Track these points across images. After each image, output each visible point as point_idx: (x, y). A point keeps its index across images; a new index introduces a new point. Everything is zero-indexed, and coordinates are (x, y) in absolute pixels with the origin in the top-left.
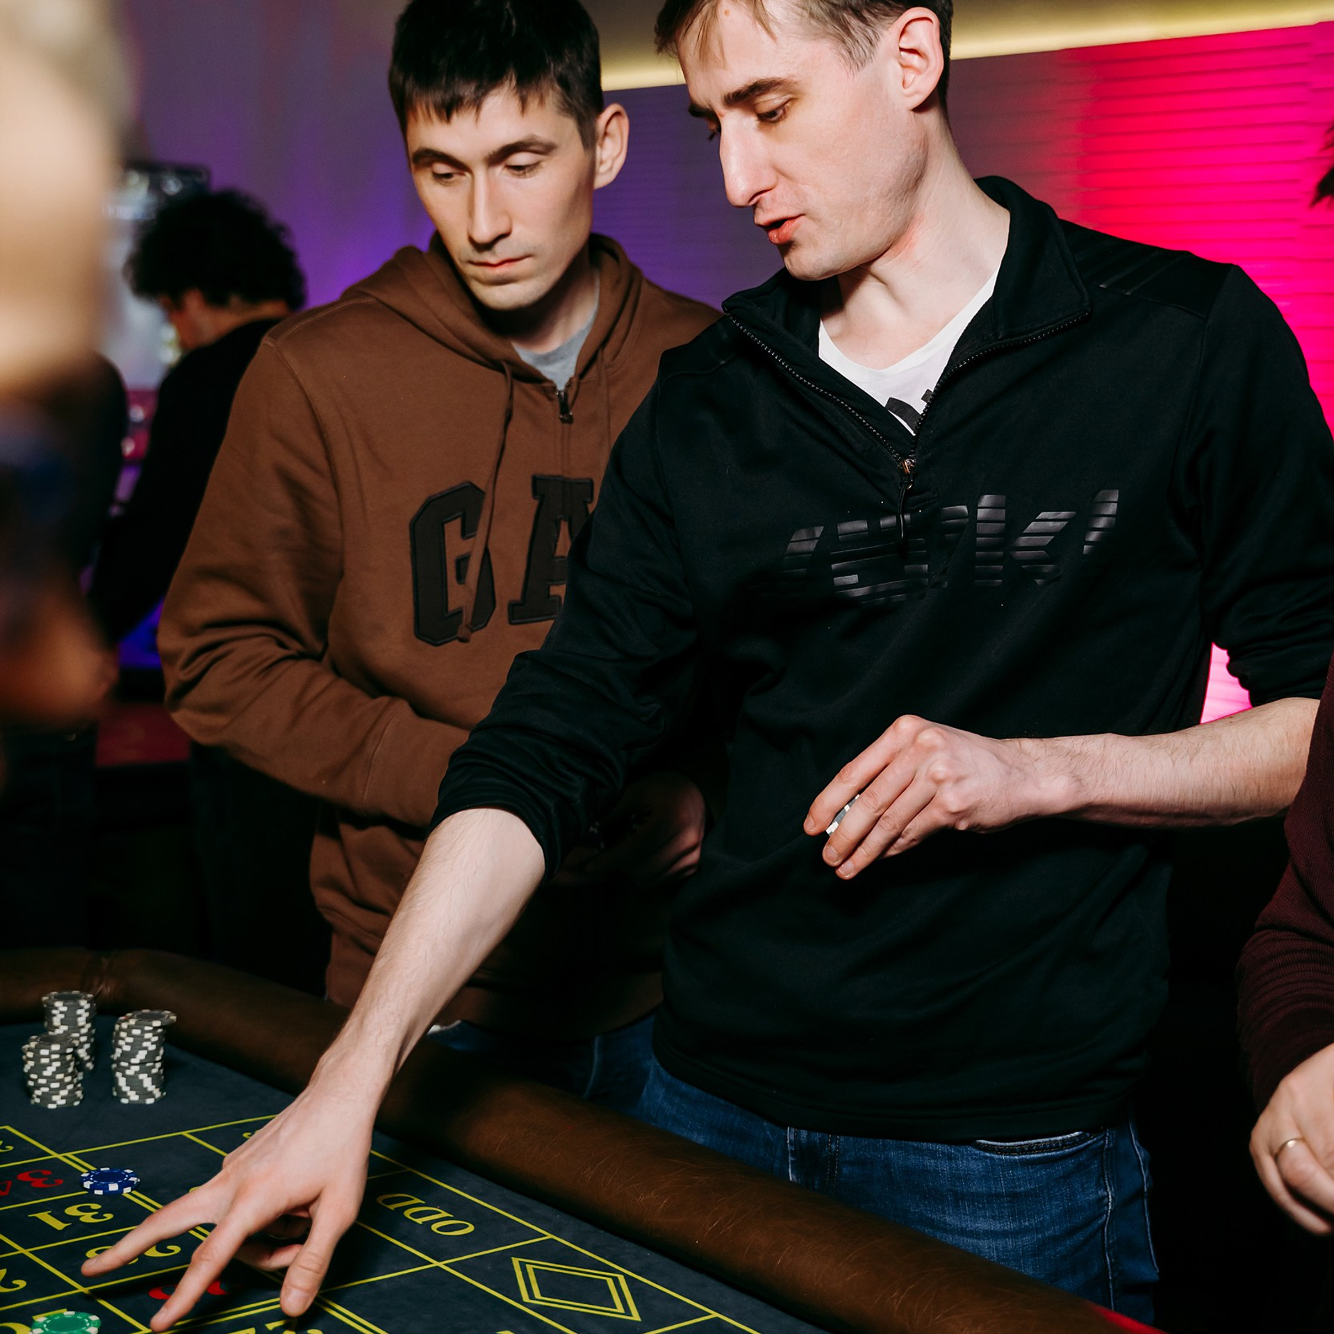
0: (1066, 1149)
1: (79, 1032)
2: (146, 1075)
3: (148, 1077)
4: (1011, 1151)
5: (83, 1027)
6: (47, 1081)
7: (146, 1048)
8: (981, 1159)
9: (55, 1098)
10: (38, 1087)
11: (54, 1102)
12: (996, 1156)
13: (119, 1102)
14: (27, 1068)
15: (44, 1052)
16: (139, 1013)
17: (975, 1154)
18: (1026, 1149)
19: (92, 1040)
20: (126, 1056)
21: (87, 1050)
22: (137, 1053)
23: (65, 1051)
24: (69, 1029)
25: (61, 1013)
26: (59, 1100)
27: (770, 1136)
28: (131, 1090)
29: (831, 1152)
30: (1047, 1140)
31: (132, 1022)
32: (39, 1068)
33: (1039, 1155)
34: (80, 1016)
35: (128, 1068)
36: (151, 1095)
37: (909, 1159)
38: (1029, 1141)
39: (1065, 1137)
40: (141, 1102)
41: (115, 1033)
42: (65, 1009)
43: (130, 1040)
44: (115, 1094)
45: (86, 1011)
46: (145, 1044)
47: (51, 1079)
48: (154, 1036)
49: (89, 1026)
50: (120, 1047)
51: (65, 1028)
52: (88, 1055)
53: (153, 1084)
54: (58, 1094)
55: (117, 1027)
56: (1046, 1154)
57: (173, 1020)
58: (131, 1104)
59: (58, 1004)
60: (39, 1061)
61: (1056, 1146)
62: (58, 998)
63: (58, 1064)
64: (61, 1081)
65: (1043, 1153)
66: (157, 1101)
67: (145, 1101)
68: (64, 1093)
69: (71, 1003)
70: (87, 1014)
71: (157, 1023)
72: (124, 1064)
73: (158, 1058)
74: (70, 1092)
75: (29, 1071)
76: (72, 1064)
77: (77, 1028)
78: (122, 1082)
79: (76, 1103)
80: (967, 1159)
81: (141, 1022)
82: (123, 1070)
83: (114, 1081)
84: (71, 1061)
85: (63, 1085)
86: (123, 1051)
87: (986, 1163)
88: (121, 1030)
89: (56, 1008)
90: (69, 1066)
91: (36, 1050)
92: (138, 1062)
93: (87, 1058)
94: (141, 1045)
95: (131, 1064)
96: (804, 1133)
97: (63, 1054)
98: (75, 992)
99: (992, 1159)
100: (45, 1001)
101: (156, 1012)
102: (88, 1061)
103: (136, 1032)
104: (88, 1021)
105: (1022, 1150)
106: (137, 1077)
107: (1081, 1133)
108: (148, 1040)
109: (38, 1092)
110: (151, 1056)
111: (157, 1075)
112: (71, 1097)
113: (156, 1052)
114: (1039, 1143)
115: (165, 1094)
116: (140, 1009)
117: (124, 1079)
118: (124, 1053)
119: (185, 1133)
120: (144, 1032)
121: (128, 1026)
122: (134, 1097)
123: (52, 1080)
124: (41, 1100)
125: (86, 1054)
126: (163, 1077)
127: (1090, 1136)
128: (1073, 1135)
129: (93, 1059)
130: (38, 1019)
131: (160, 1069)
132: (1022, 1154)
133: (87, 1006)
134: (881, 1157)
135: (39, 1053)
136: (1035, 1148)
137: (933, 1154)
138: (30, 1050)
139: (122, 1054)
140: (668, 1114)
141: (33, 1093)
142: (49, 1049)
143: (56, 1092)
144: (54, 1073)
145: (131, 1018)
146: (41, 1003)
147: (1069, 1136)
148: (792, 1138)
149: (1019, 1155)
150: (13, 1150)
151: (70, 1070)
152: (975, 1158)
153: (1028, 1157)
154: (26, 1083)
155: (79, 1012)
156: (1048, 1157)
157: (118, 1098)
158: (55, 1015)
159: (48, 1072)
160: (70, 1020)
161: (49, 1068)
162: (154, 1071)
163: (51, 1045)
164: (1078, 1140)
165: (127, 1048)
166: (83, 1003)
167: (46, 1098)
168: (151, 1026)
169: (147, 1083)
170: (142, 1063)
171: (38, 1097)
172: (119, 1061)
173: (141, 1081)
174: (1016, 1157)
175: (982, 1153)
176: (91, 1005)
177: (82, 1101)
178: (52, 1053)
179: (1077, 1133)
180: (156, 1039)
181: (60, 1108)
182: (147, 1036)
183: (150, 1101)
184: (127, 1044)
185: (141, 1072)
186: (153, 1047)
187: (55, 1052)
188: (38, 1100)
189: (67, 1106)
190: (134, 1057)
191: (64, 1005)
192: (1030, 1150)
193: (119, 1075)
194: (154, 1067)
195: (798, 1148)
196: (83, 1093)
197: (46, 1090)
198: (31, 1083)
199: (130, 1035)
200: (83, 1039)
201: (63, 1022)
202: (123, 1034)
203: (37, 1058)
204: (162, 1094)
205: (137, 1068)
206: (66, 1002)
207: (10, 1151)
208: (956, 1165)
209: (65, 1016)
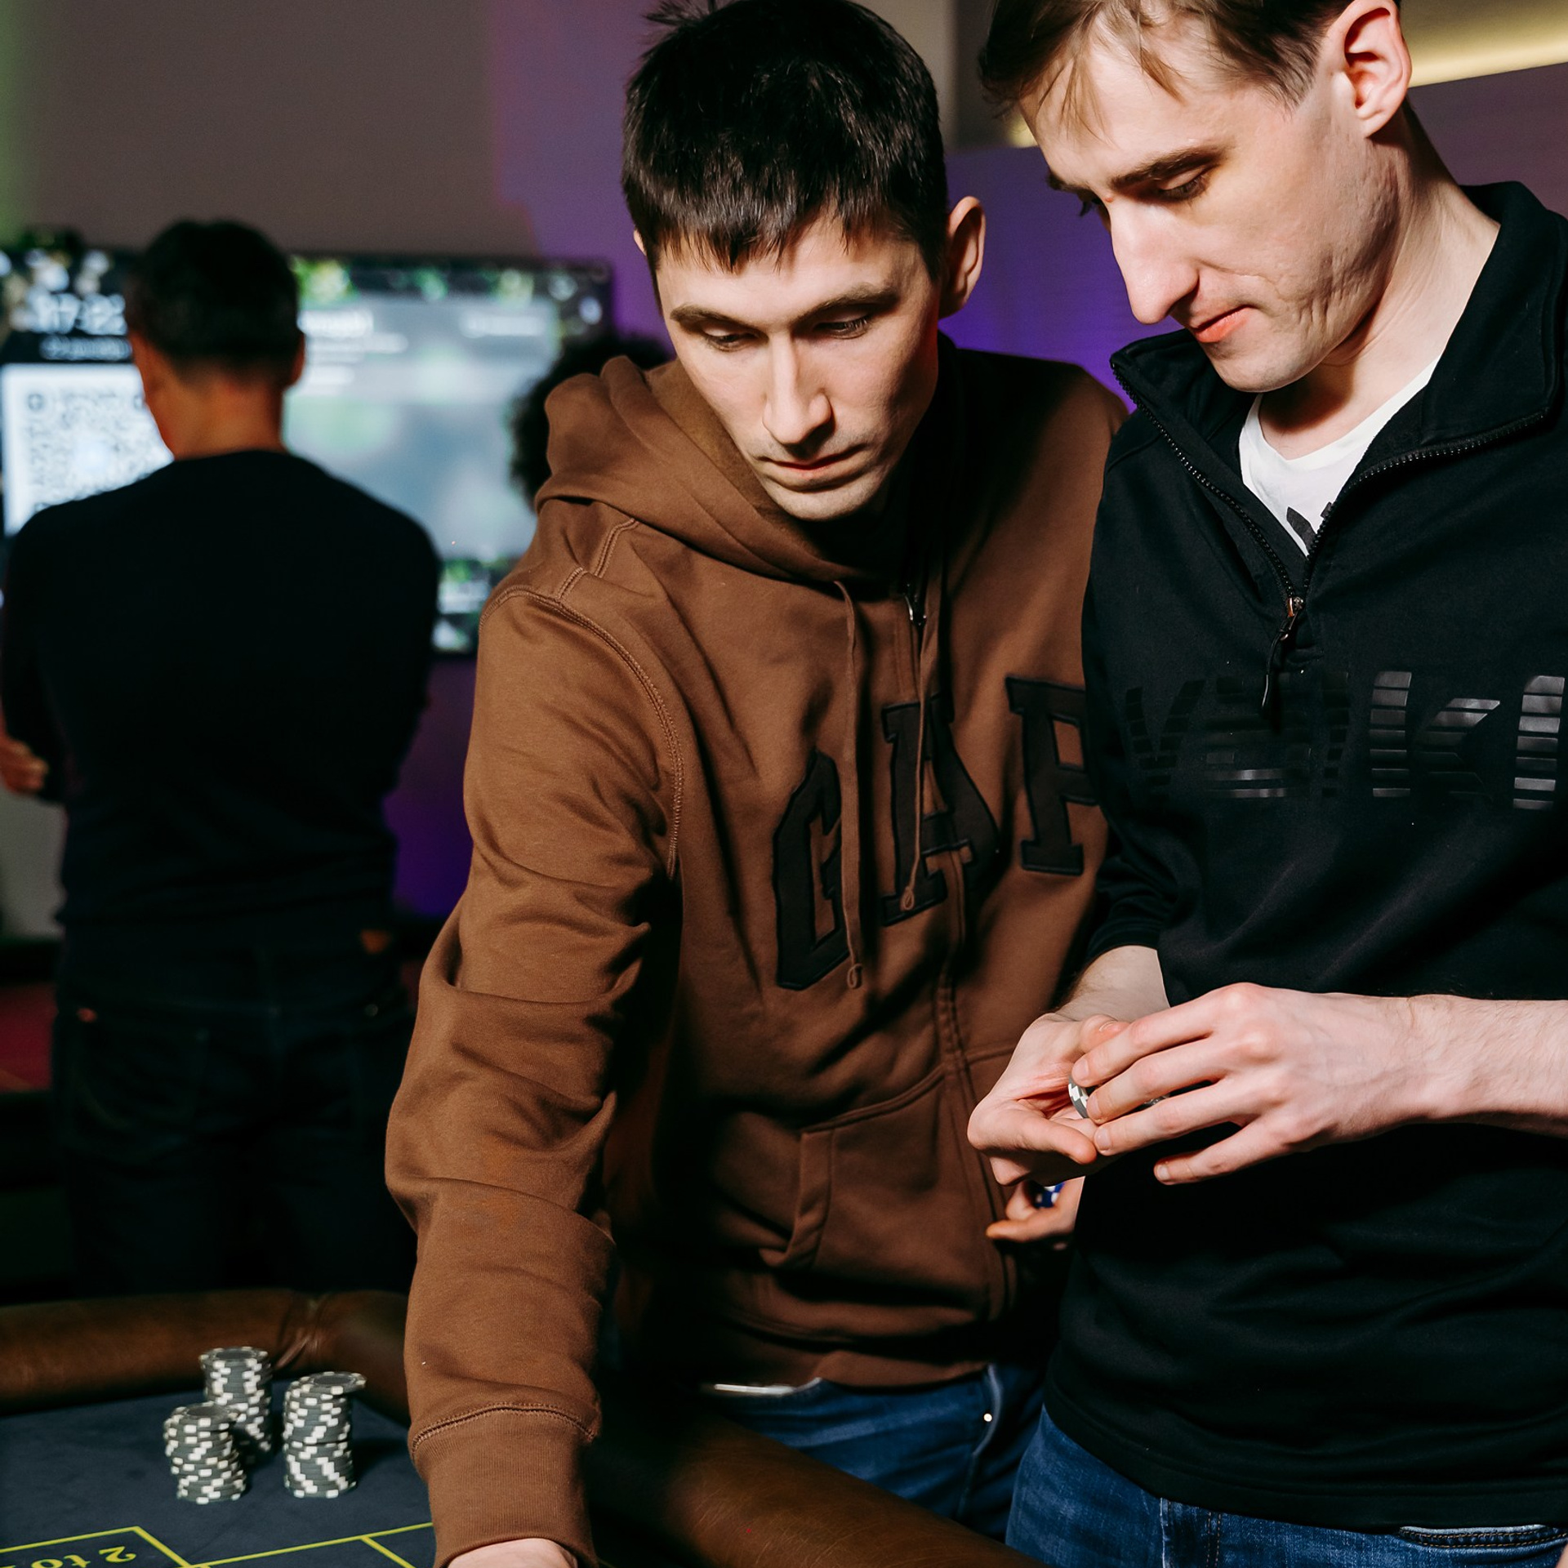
0: (1520, 1546)
1: (246, 1402)
2: (326, 1459)
3: (330, 1461)
4: (1441, 1542)
5: (252, 1395)
6: (195, 1468)
7: (324, 1424)
8: (1401, 1551)
9: (205, 1490)
10: (184, 1475)
11: (205, 1496)
12: (1420, 1548)
13: (292, 1495)
14: (169, 1450)
15: (189, 1429)
16: (318, 1376)
17: (1393, 1544)
18: (1461, 1540)
19: (267, 1412)
20: (299, 1434)
21: (259, 1426)
22: (312, 1430)
23: (218, 1427)
24: (234, 1397)
25: (223, 1376)
26: (211, 1493)
27: (1147, 1509)
28: (307, 1479)
29: (1211, 1531)
30: (1491, 1529)
31: (306, 1388)
32: (184, 1450)
33: (1480, 1551)
34: (248, 1380)
35: (302, 1450)
36: (333, 1485)
37: (1308, 1547)
38: (1466, 1530)
39: (1518, 1528)
40: (320, 1495)
41: (286, 1403)
42: (227, 1371)
43: (304, 1412)
44: (288, 1484)
45: (256, 1373)
46: (323, 1418)
47: (201, 1464)
48: (334, 1407)
49: (261, 1393)
50: (291, 1422)
51: (229, 1396)
52: (261, 1431)
53: (336, 1471)
54: (209, 1484)
55: (288, 1395)
56: (1489, 1550)
57: (360, 1386)
58: (308, 1499)
59: (219, 1365)
60: (184, 1441)
61: (1505, 1541)
62: (220, 1357)
63: (209, 1445)
64: (213, 1467)
65: (1485, 1548)
66: (342, 1494)
67: (325, 1494)
68: (218, 1483)
69: (235, 1363)
70: (258, 1378)
71: (338, 1390)
72: (297, 1445)
73: (342, 1437)
74: (226, 1482)
75: (172, 1453)
76: (229, 1444)
77: (243, 1396)
78: (295, 1468)
79: (236, 1497)
80: (1382, 1550)
81: (317, 1389)
82: (296, 1452)
83: (285, 1468)
84: (227, 1440)
85: (217, 1473)
86: (295, 1428)
87: (1406, 1557)
88: (292, 1399)
89: (216, 1371)
90: (225, 1448)
91: (180, 1427)
92: (315, 1442)
93: (260, 1436)
94: (318, 1419)
95: (305, 1445)
96: (1179, 1506)
97: (215, 1432)
98: (246, 1349)
99: (1415, 1551)
100: (204, 1361)
101: (341, 1375)
102: (263, 1440)
103: (311, 1402)
104: (259, 1387)
105: (1455, 1542)
106: (314, 1462)
107: (1542, 1526)
108: (327, 1412)
109: (184, 1482)
110: (332, 1434)
111: (343, 1459)
112: (228, 1489)
113: (338, 1429)
114: (1480, 1533)
115: (354, 1484)
116: (322, 1371)
117: (298, 1464)
118: (296, 1430)
119: (366, 1538)
120: (320, 1401)
121: (301, 1394)
122: (311, 1488)
123: (201, 1466)
124: (189, 1493)
125: (258, 1430)
126: (351, 1462)
127: (1559, 1533)
128: (1531, 1527)
129: (269, 1437)
130: (193, 1386)
131: (345, 1451)
132: (1457, 1547)
133: (258, 1367)
134: (1273, 1542)
135: (182, 1430)
136: (1473, 1540)
137: (1338, 1543)
138: (172, 1426)
139: (293, 1432)
140: (1041, 1473)
141: (178, 1483)
142: (196, 1424)
143: (207, 1481)
144: (204, 1457)
145: (306, 1383)
146: (198, 1364)
147: (1524, 1528)
148: (1166, 1509)
149: (1451, 1548)
150: (134, 1559)
151: (226, 1452)
152: (1393, 1550)
153: (1463, 1551)
154: (169, 1469)
155: (247, 1375)
156: (1490, 1554)
157: (292, 1489)
158: (215, 1380)
159: (196, 1455)
160: (235, 1386)
161: (196, 1450)
162: (338, 1454)
163: (198, 1419)
164: (1538, 1535)
165: (300, 1424)
166: (252, 1363)
167: (195, 1489)
168: (329, 1394)
169: (328, 1469)
170: (319, 1444)
171: (185, 1488)
172: (290, 1440)
173: (320, 1467)
174: (1447, 1551)
175: (1403, 1544)
176: (263, 1367)
177: (243, 1494)
178: (200, 1430)
179: (1536, 1526)
180: (337, 1411)
181: (212, 1503)
182: (326, 1407)
183: (332, 1494)
184: (300, 1417)
185: (320, 1454)
186: (334, 1422)
187: (204, 1429)
188: (184, 1493)
189: (223, 1500)
190: (309, 1435)
191: (226, 1367)
192: (1467, 1542)
193: (291, 1458)
194: (337, 1449)
195: (1172, 1523)
196: (244, 1483)
197: (194, 1479)
198: (175, 1470)
199: (302, 1406)
200: (254, 1411)
201: (226, 1389)
202: (295, 1405)
203: (181, 1437)
204: (349, 1484)
205: (314, 1450)
206: (229, 1361)
207: (132, 1561)
208: (1367, 1557)
209: (229, 1381)
